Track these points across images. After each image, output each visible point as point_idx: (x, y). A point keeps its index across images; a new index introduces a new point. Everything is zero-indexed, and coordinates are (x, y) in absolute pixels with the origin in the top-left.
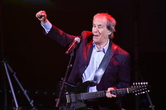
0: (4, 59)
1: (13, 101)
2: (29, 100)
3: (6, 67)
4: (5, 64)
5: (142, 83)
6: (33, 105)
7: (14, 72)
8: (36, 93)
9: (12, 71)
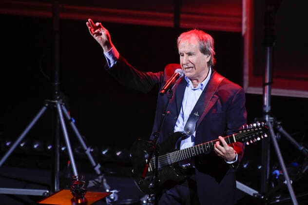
0: (58, 97)
1: (69, 165)
2: (94, 164)
3: (60, 111)
4: (59, 106)
5: (255, 125)
6: (99, 172)
7: (72, 119)
8: (104, 153)
9: (69, 117)
